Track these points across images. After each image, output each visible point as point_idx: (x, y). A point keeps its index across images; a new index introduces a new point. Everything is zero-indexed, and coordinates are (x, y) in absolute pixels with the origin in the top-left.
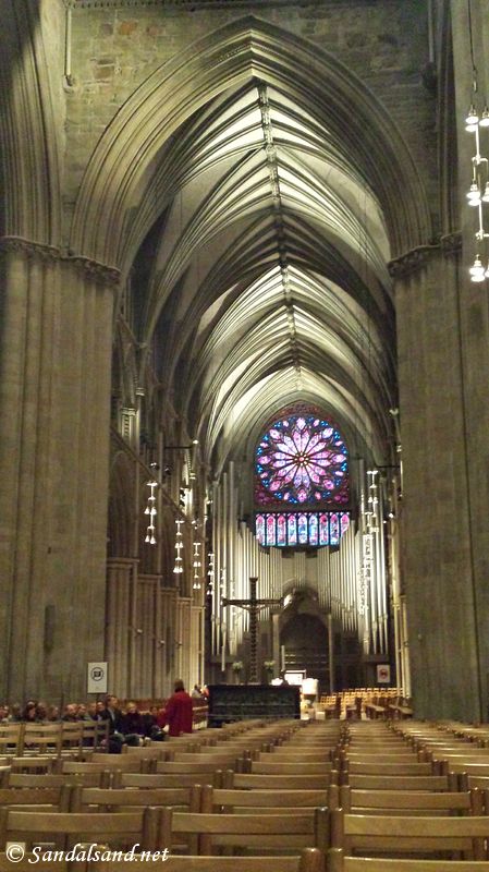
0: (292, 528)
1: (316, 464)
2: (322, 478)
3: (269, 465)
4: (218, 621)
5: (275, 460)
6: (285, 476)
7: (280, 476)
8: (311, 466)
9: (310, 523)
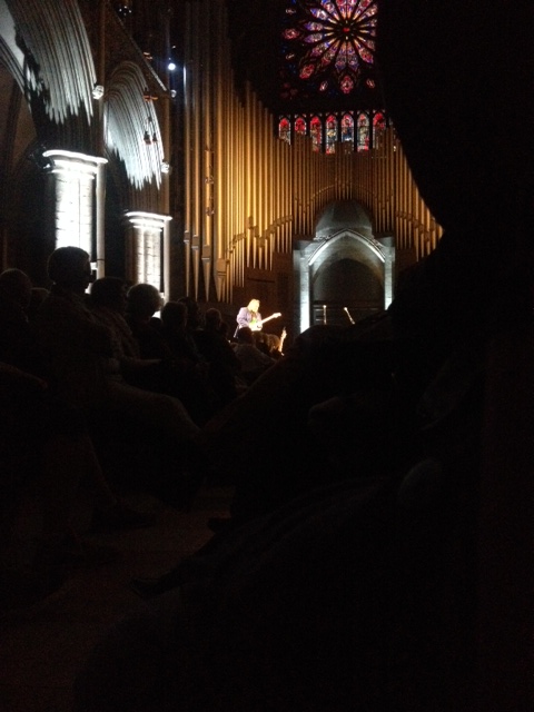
0: (331, 133)
1: (368, 36)
3: (297, 40)
5: (307, 33)
6: (323, 55)
7: (314, 57)
8: (361, 39)
9: (359, 124)
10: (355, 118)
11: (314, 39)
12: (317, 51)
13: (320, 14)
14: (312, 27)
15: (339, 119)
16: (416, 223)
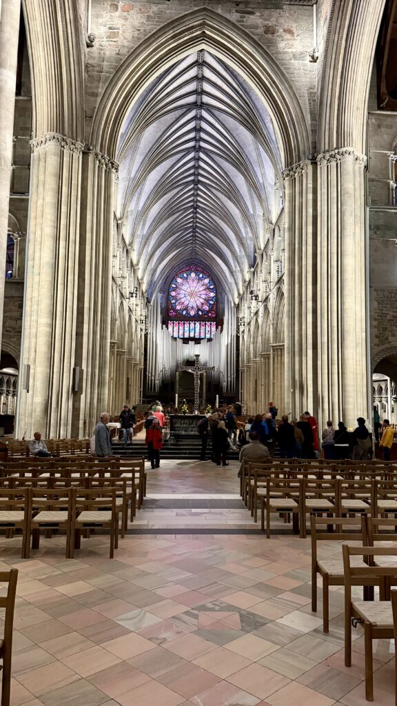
0: (187, 329)
1: (200, 297)
2: (202, 304)
3: (176, 296)
4: (150, 375)
5: (179, 294)
6: (184, 302)
7: (181, 302)
8: (197, 297)
9: (196, 326)
11: (181, 296)
13: (183, 288)
14: (181, 292)
15: (189, 324)
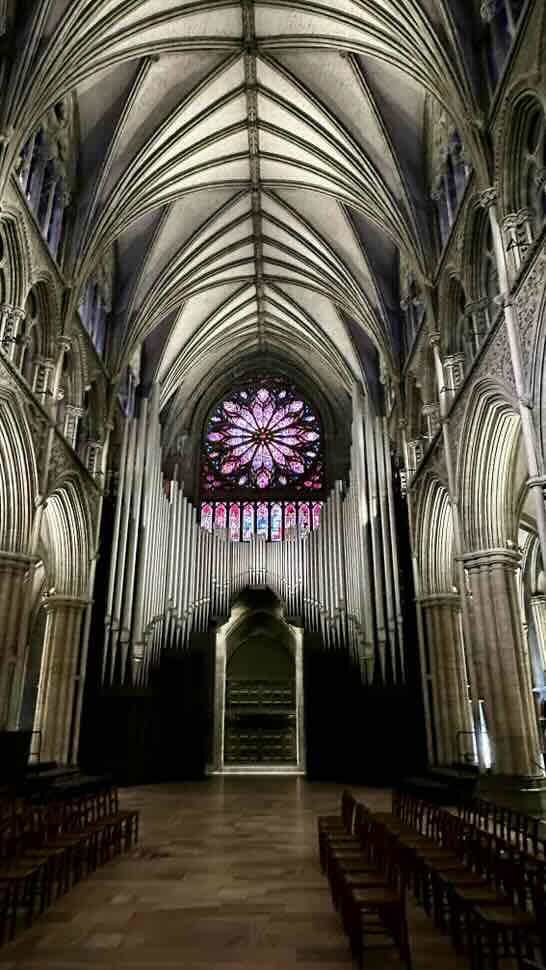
0: (249, 520)
1: (281, 443)
2: (288, 459)
3: (220, 442)
5: (230, 437)
6: (241, 456)
7: (234, 457)
8: (275, 444)
9: (272, 514)
10: (270, 508)
11: (234, 442)
12: (237, 452)
13: (240, 422)
14: (233, 432)
15: (256, 508)
16: (322, 610)
